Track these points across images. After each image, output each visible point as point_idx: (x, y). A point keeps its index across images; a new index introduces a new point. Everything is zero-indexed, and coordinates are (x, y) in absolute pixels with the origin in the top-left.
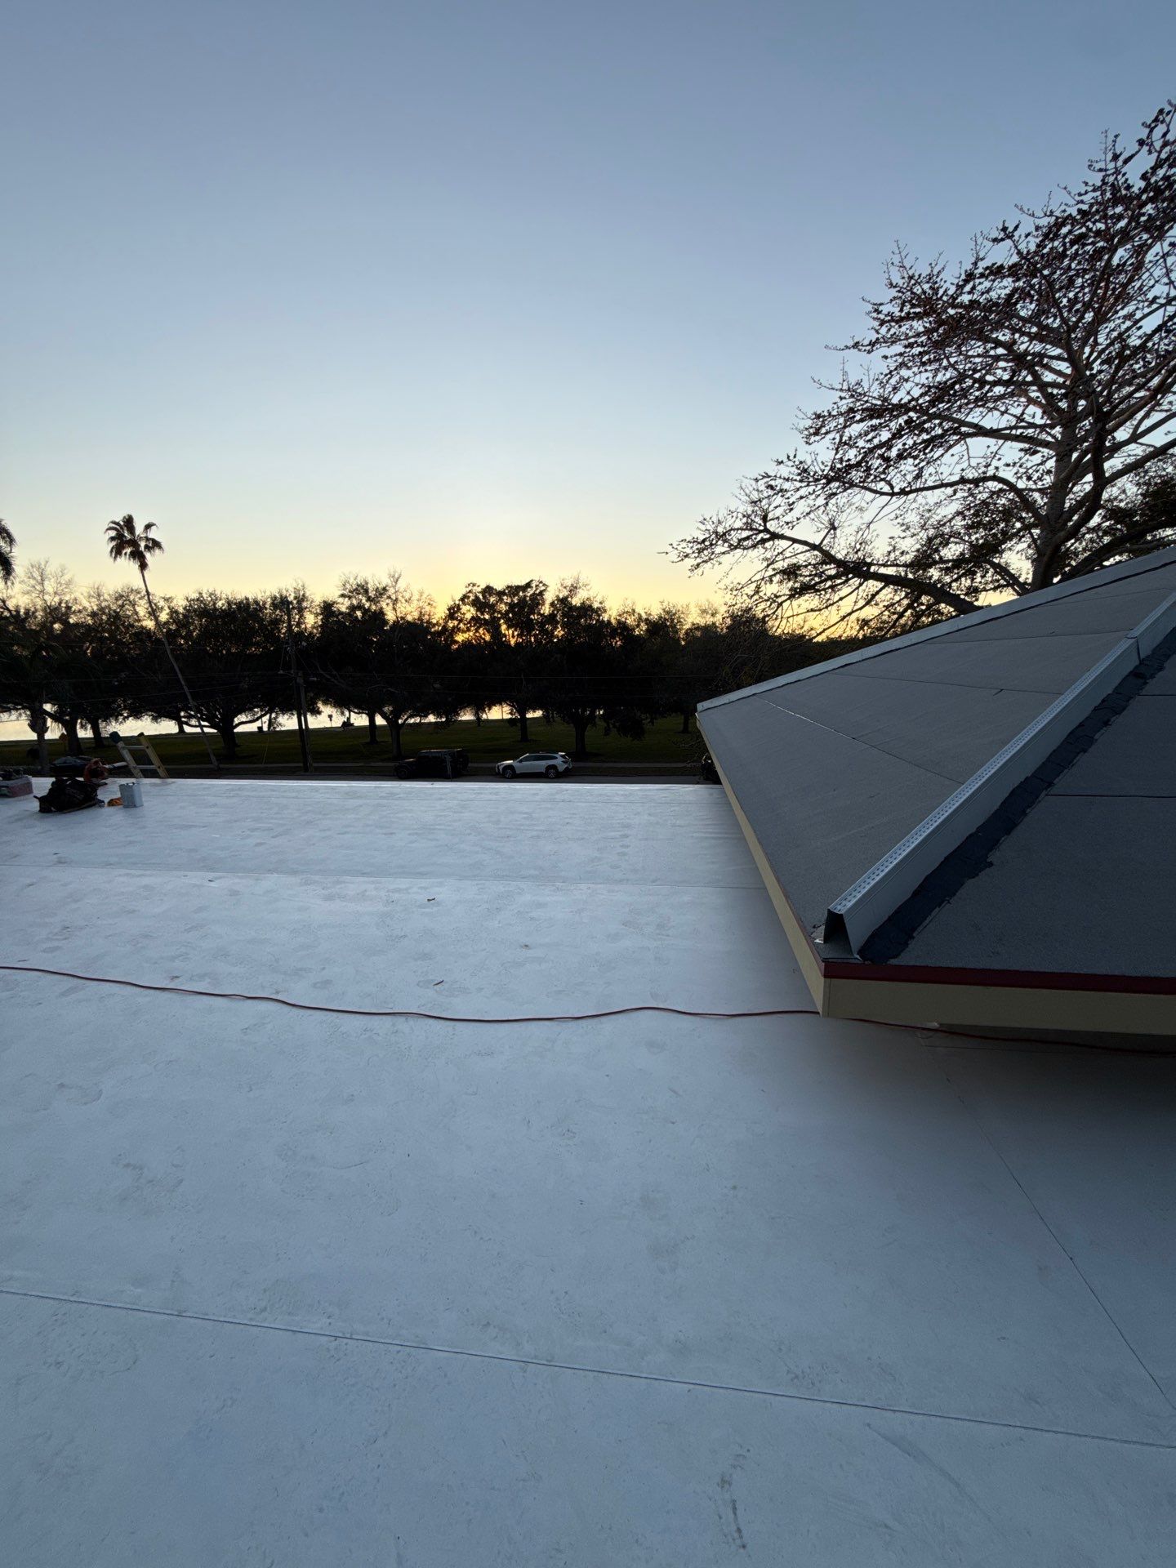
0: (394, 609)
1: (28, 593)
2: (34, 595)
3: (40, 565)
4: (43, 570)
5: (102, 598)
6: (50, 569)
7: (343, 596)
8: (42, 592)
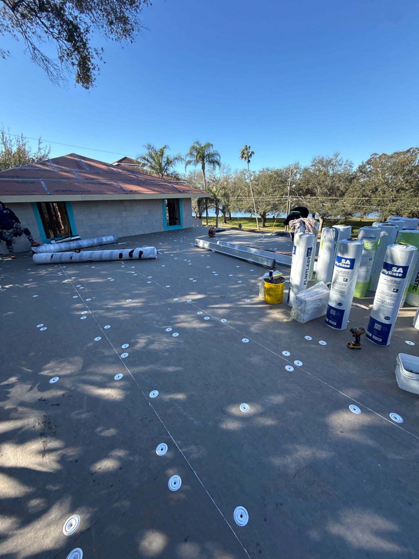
0: (333, 169)
2: (221, 174)
5: (237, 173)
7: (312, 166)
8: (223, 172)
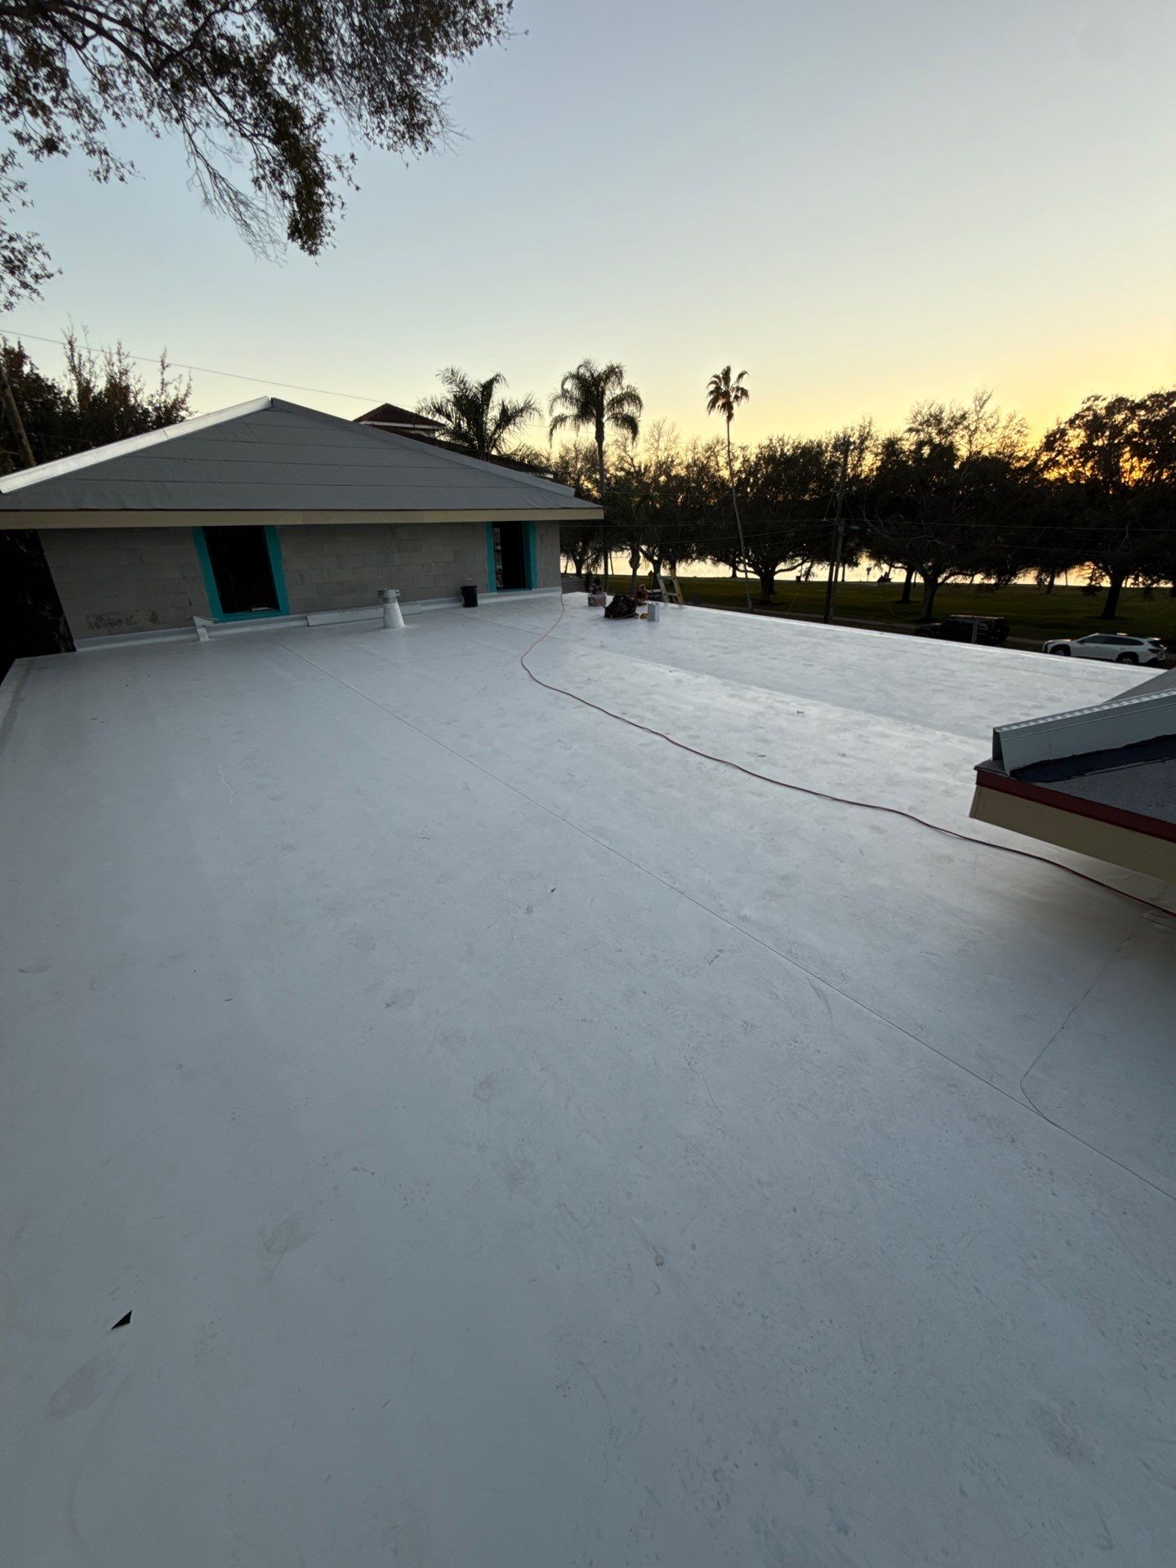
0: (970, 442)
1: (648, 450)
2: (652, 452)
3: (659, 423)
4: (661, 429)
5: (696, 451)
6: (666, 428)
7: (911, 430)
8: (657, 448)
